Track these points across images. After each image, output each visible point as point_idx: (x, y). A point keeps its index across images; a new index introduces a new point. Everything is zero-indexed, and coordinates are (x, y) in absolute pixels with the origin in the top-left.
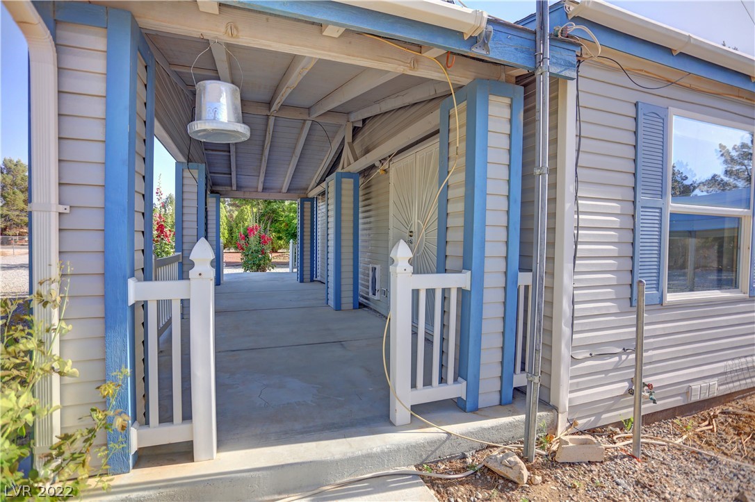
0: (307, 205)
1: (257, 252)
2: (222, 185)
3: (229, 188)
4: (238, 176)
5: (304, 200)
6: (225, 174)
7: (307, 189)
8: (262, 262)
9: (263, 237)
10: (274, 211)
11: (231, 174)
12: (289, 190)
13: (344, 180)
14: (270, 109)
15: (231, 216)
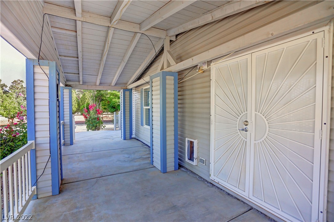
0: (127, 93)
1: (95, 119)
2: (73, 81)
3: (77, 83)
4: (84, 75)
5: (125, 90)
6: (75, 74)
7: (126, 84)
8: (98, 125)
9: (98, 110)
10: (102, 95)
11: (79, 74)
12: (116, 84)
13: (167, 77)
14: (111, 22)
15: (79, 97)
